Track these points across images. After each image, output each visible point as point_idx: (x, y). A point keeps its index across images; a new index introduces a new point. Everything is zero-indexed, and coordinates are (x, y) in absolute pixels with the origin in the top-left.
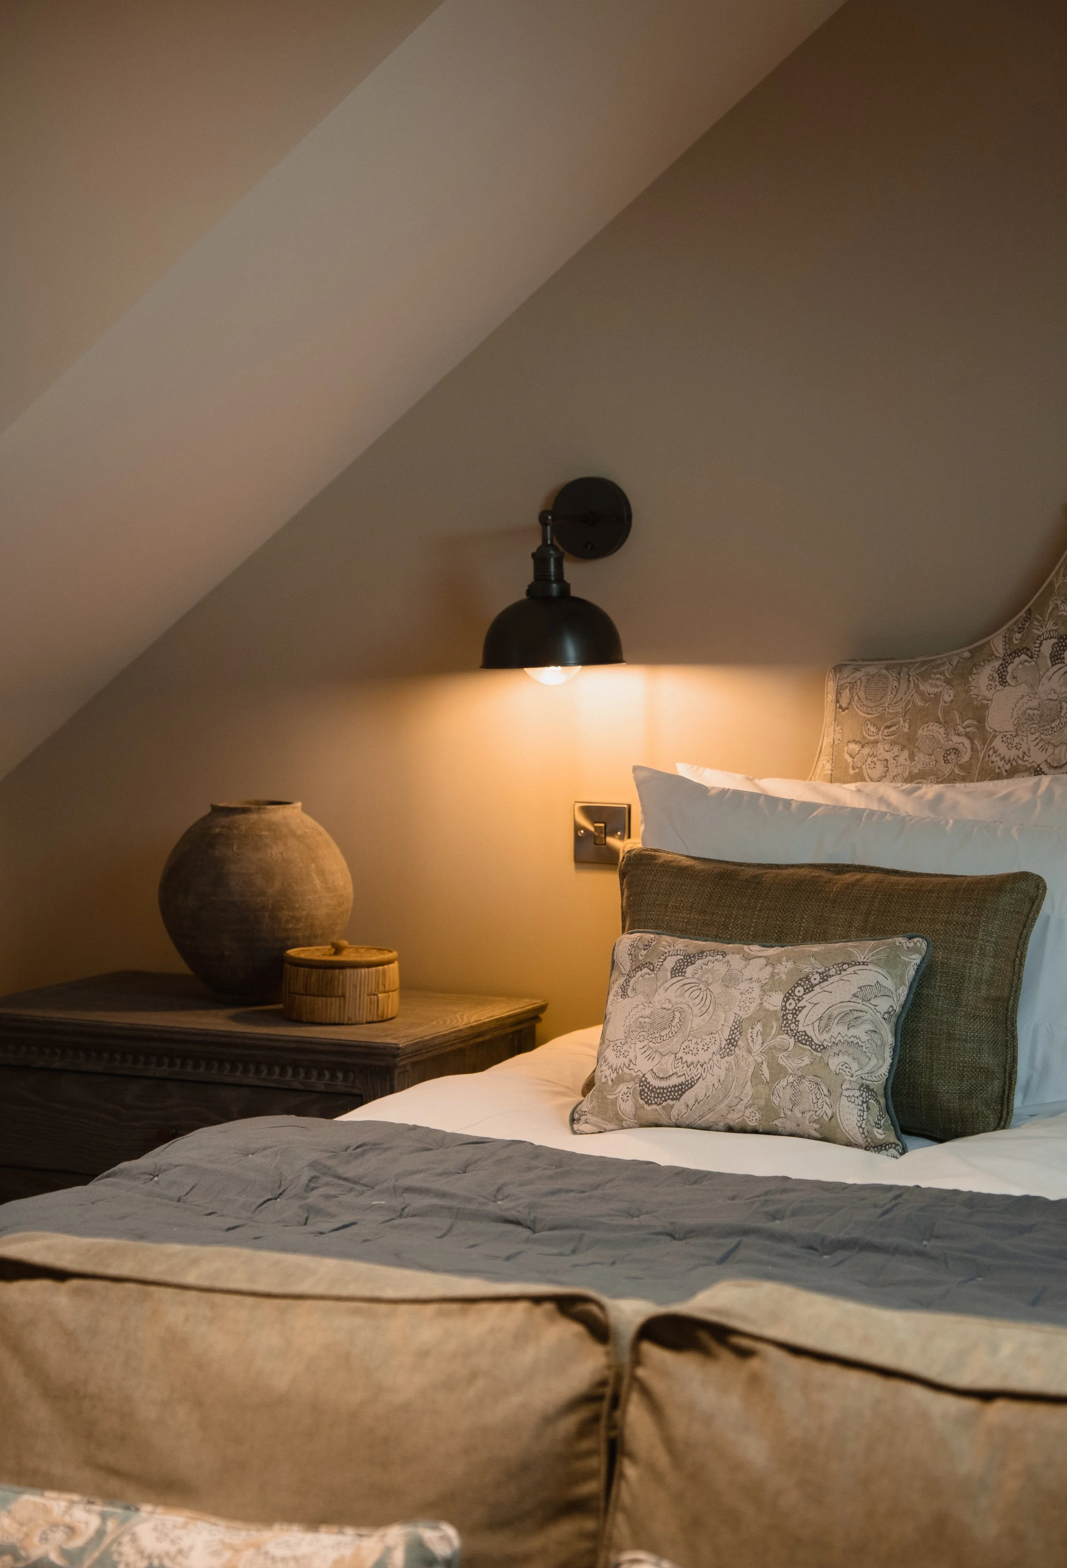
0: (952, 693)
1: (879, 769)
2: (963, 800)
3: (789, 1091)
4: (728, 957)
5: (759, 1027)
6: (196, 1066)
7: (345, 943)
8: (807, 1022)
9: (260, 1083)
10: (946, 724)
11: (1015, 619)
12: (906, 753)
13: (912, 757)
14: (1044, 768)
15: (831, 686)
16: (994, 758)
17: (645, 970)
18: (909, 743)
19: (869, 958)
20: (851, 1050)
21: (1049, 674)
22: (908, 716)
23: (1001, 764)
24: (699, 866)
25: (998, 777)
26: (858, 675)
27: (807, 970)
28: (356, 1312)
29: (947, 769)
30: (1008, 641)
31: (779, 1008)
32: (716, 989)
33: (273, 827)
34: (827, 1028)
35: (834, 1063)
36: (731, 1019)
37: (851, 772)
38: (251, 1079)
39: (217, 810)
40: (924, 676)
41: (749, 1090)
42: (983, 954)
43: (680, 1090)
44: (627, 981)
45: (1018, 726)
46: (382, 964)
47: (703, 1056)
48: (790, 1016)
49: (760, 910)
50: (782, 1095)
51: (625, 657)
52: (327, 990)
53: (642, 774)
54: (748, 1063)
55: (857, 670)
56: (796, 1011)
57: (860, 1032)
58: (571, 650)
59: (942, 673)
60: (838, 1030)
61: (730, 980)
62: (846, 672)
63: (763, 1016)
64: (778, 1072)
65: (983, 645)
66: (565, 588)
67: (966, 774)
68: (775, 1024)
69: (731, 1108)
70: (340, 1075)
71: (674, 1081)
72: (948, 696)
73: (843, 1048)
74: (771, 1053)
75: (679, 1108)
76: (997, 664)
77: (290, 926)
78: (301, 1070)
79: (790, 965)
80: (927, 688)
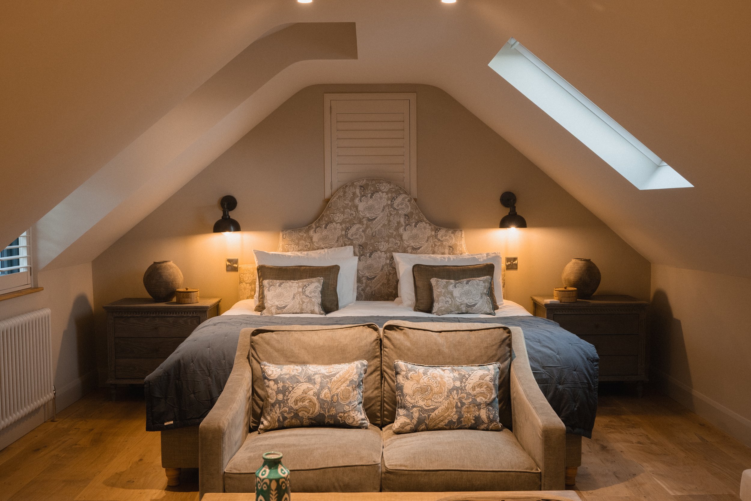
0: (306, 235)
1: (292, 249)
2: (312, 254)
3: (306, 306)
4: (289, 283)
5: (298, 295)
6: (162, 314)
7: (188, 288)
8: (307, 293)
9: (177, 316)
10: (305, 240)
11: (316, 221)
12: (297, 246)
13: (298, 247)
14: (324, 248)
15: (281, 234)
16: (314, 246)
17: (273, 286)
18: (298, 244)
19: (315, 281)
20: (316, 297)
21: (324, 231)
22: (297, 239)
23: (316, 247)
24: (275, 267)
25: (315, 250)
26: (287, 232)
27: (305, 284)
28: (330, 331)
29: (305, 249)
30: (315, 225)
31: (301, 291)
32: (288, 288)
33: (169, 265)
34: (311, 294)
35: (313, 300)
36: (293, 293)
37: (287, 250)
38: (175, 315)
39: (155, 263)
40: (300, 232)
41: (298, 306)
42: (332, 280)
43: (285, 307)
44: (269, 289)
45: (319, 240)
46: (196, 292)
47: (288, 301)
48: (304, 292)
49: (289, 274)
50: (304, 306)
51: (241, 230)
52: (188, 297)
53: (256, 251)
54: (297, 301)
55: (286, 231)
56: (305, 291)
57: (316, 294)
58: (232, 228)
59: (303, 231)
60: (313, 294)
61: (290, 287)
62: (284, 232)
63: (299, 293)
64: (303, 302)
65: (310, 226)
66: (229, 217)
67: (309, 250)
68: (301, 294)
69: (294, 309)
70: (195, 313)
71: (284, 305)
72: (305, 235)
73: (314, 297)
74: (301, 299)
75: (284, 310)
76: (314, 229)
77: (175, 285)
78: (186, 313)
79: (301, 283)
80: (301, 234)
